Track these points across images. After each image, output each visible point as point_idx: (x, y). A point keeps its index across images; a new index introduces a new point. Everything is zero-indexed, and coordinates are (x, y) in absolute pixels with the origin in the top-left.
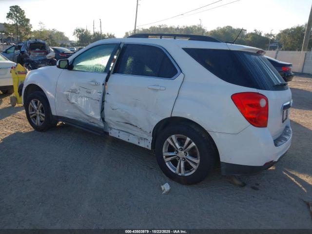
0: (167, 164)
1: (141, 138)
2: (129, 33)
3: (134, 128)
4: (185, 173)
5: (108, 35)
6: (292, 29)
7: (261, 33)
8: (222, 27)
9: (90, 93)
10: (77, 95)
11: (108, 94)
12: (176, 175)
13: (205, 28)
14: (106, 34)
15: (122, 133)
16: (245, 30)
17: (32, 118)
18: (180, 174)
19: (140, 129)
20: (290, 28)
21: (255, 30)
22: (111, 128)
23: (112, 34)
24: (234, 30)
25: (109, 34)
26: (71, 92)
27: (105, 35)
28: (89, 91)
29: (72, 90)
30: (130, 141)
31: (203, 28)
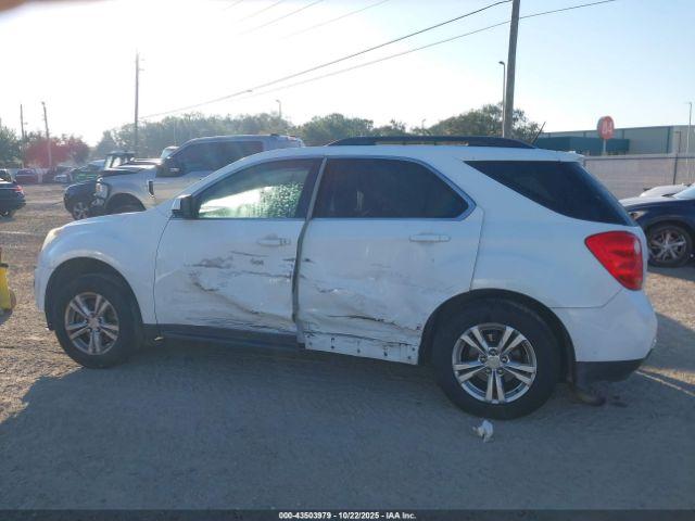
0: (464, 386)
1: (391, 344)
2: (112, 134)
3: (375, 325)
4: (506, 397)
5: (64, 139)
6: (461, 117)
7: (403, 128)
8: (323, 116)
9: (261, 263)
10: (224, 270)
11: (308, 260)
12: (487, 404)
13: (288, 120)
14: (60, 137)
15: (338, 340)
16: (371, 122)
17: (75, 339)
18: (495, 402)
19: (392, 323)
20: (457, 115)
21: (393, 122)
22: (311, 334)
23: (76, 137)
24: (349, 121)
25: (68, 137)
26: (206, 266)
27: (57, 140)
28: (256, 259)
29: (208, 261)
30: (362, 355)
31: (283, 118)
